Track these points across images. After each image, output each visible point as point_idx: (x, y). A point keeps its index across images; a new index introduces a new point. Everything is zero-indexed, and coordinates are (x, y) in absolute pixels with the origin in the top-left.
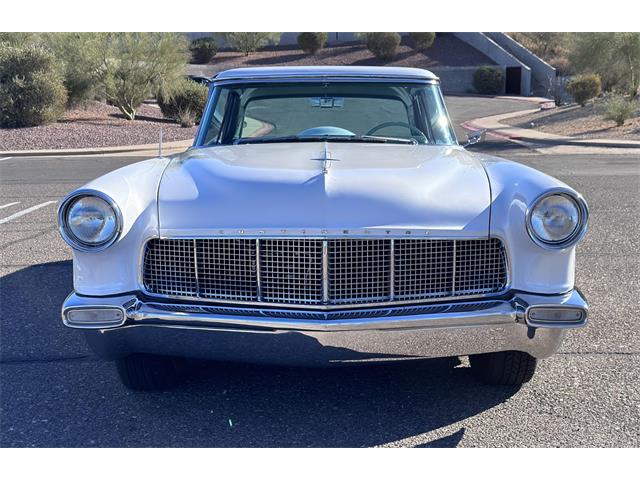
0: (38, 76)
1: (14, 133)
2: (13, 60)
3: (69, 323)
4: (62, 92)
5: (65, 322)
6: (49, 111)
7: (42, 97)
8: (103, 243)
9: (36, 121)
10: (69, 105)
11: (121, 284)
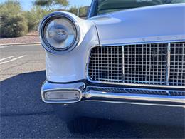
0: (20, 23)
1: (13, 39)
2: (13, 19)
3: (46, 100)
4: (27, 27)
5: (43, 100)
6: (23, 33)
7: (21, 29)
8: (67, 49)
9: (19, 36)
10: (29, 31)
11: (74, 75)
